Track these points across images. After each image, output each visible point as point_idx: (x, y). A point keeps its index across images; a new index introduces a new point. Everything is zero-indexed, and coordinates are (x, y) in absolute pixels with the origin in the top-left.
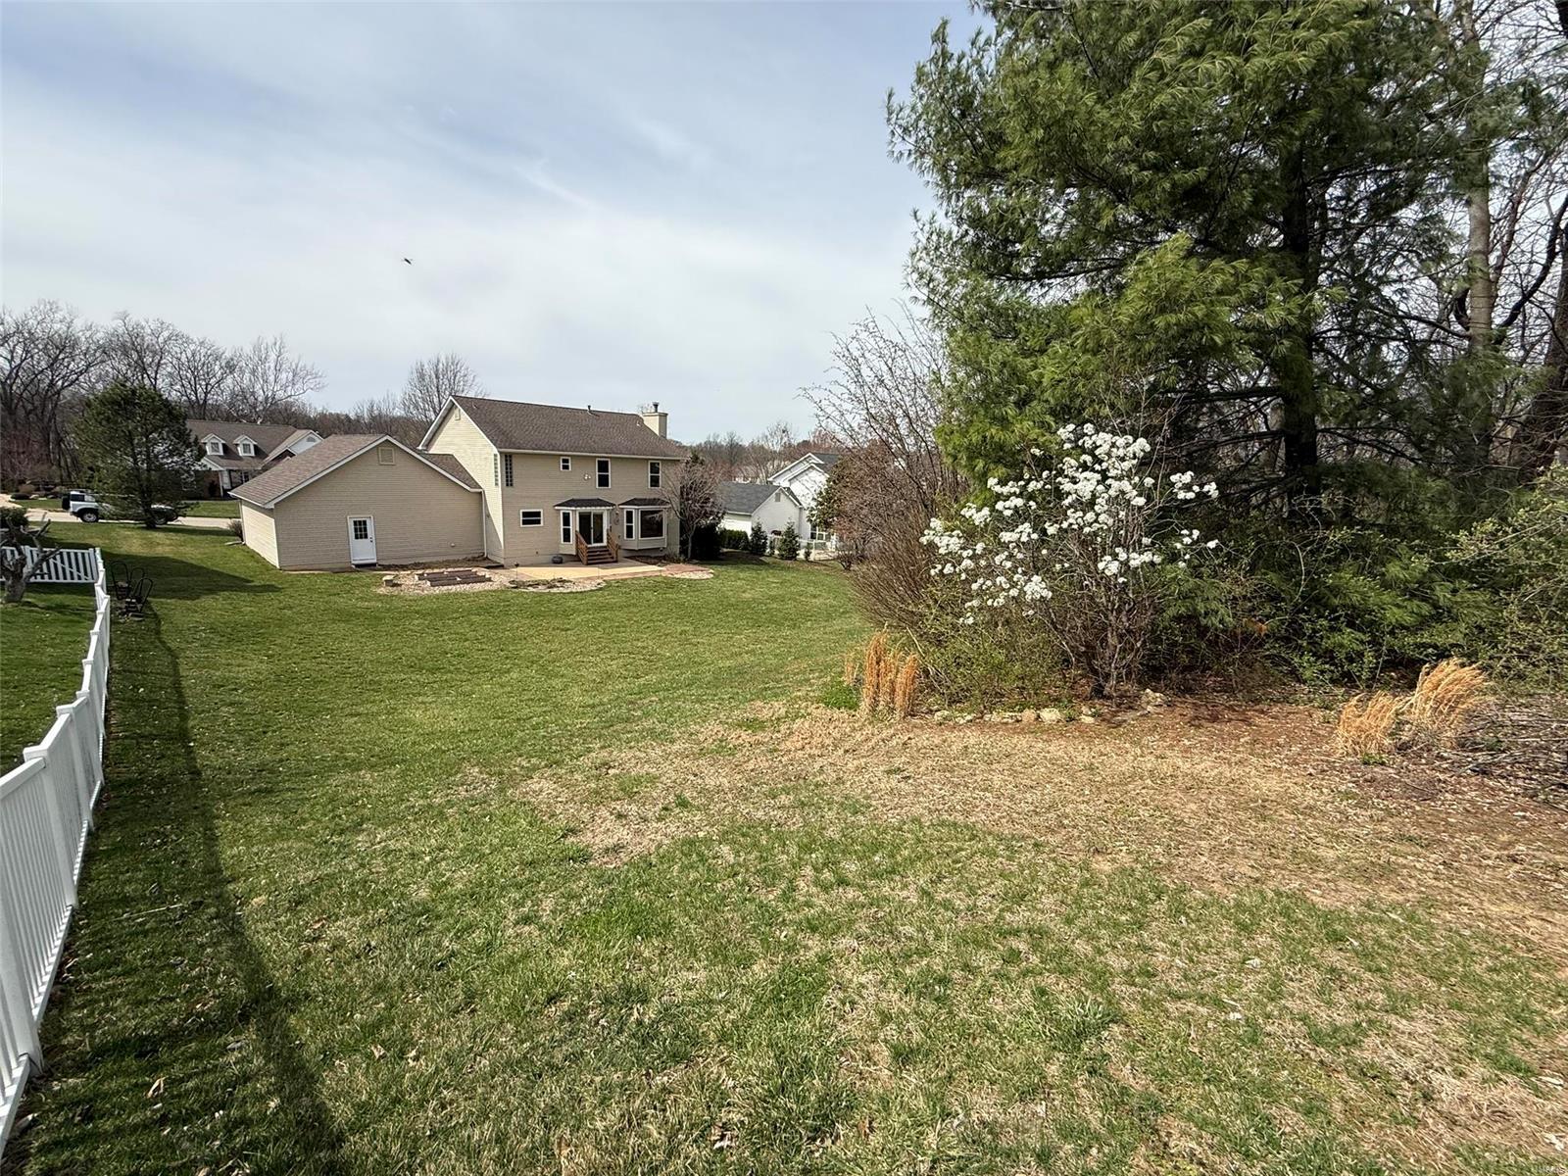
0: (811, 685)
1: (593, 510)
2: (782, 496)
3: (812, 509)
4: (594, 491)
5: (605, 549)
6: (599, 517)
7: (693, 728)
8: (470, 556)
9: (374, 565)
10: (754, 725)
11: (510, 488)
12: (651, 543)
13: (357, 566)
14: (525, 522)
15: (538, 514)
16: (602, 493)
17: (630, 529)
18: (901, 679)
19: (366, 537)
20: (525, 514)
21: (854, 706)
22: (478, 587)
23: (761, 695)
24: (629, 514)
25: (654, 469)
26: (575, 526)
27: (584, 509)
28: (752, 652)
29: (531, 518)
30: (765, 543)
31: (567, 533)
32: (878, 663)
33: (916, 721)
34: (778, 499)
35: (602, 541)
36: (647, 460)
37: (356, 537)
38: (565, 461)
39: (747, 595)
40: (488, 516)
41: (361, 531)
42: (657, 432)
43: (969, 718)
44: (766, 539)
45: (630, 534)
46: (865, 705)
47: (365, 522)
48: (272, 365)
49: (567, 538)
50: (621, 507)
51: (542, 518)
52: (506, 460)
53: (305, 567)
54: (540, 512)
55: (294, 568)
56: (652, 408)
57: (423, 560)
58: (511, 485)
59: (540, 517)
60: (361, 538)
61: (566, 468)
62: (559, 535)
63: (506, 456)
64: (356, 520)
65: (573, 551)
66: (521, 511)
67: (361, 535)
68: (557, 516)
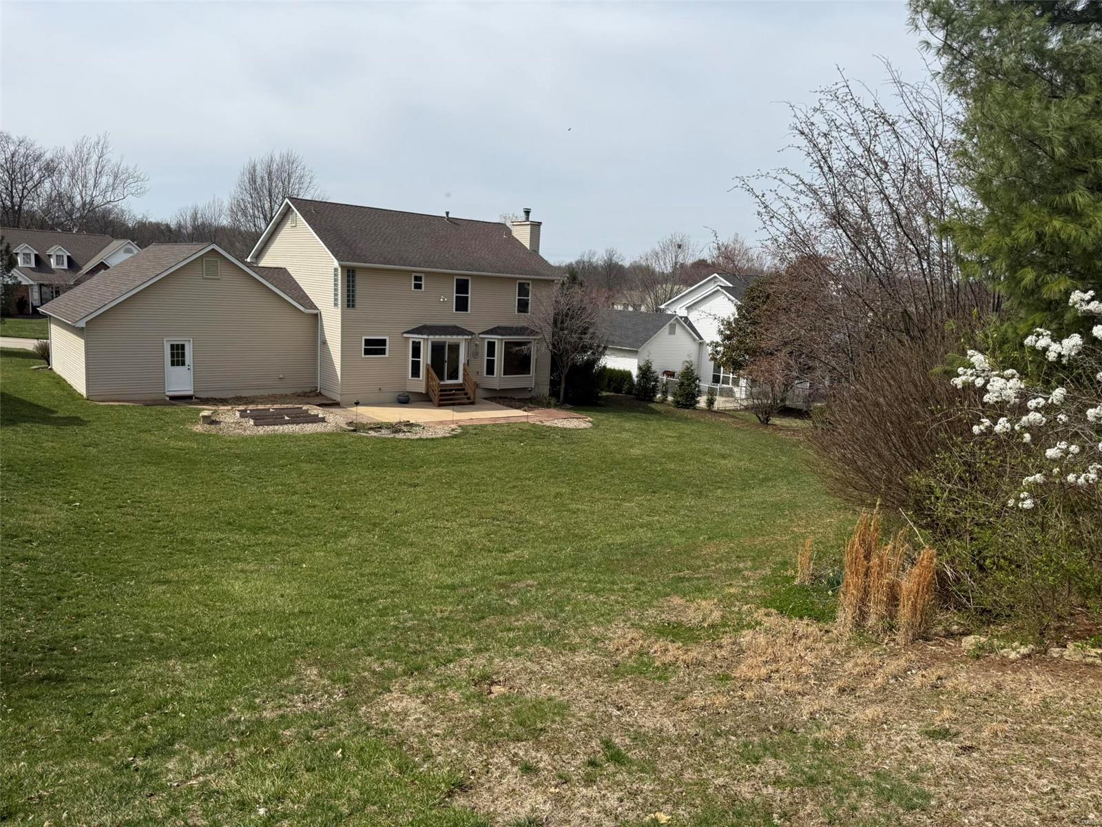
0: (746, 579)
1: (449, 339)
2: (678, 329)
3: (717, 345)
4: (451, 316)
5: (460, 388)
6: (455, 348)
7: (596, 630)
8: (300, 391)
9: (190, 397)
10: (675, 631)
11: (351, 310)
12: (516, 381)
13: (172, 398)
14: (367, 352)
15: (383, 342)
16: (459, 319)
17: (491, 364)
18: (907, 584)
19: (183, 364)
20: (368, 342)
21: (824, 616)
22: (310, 428)
23: (677, 585)
24: (491, 345)
25: (523, 290)
26: (425, 358)
27: (438, 338)
28: (649, 526)
29: (375, 347)
30: (654, 387)
31: (416, 366)
32: (867, 557)
33: (932, 648)
34: (672, 332)
35: (457, 378)
36: (516, 279)
37: (173, 364)
38: (418, 279)
39: (636, 451)
40: (324, 343)
41: (178, 355)
42: (528, 246)
43: (1024, 650)
44: (656, 380)
45: (490, 371)
46: (845, 616)
47: (183, 346)
48: (93, 167)
50: (481, 336)
51: (387, 347)
52: (348, 276)
53: (115, 397)
54: (385, 340)
55: (102, 398)
56: (522, 216)
57: (244, 394)
58: (353, 306)
59: (385, 345)
60: (178, 365)
61: (418, 286)
62: (406, 368)
63: (348, 271)
64: (173, 343)
65: (422, 389)
66: (364, 338)
67: (178, 361)
68: (407, 347)
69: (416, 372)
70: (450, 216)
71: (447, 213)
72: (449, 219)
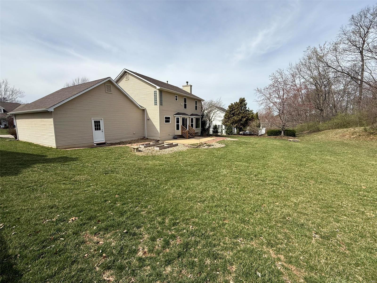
1: (186, 117)
4: (183, 110)
6: (186, 120)
8: (140, 138)
9: (104, 143)
12: (198, 130)
13: (97, 144)
14: (166, 122)
16: (186, 111)
17: (192, 125)
19: (100, 129)
20: (166, 118)
24: (192, 119)
25: (196, 103)
26: (180, 123)
27: (183, 116)
29: (167, 120)
31: (178, 126)
36: (195, 99)
37: (96, 130)
38: (176, 97)
40: (149, 119)
41: (97, 126)
42: (190, 93)
47: (99, 122)
51: (170, 120)
52: (161, 93)
53: (71, 146)
54: (169, 117)
55: (64, 147)
56: (186, 84)
57: (124, 140)
58: (162, 105)
60: (98, 130)
61: (176, 99)
62: (175, 127)
64: (95, 120)
65: (180, 134)
66: (165, 116)
67: (98, 128)
68: (174, 119)
69: (178, 128)
72: (168, 84)
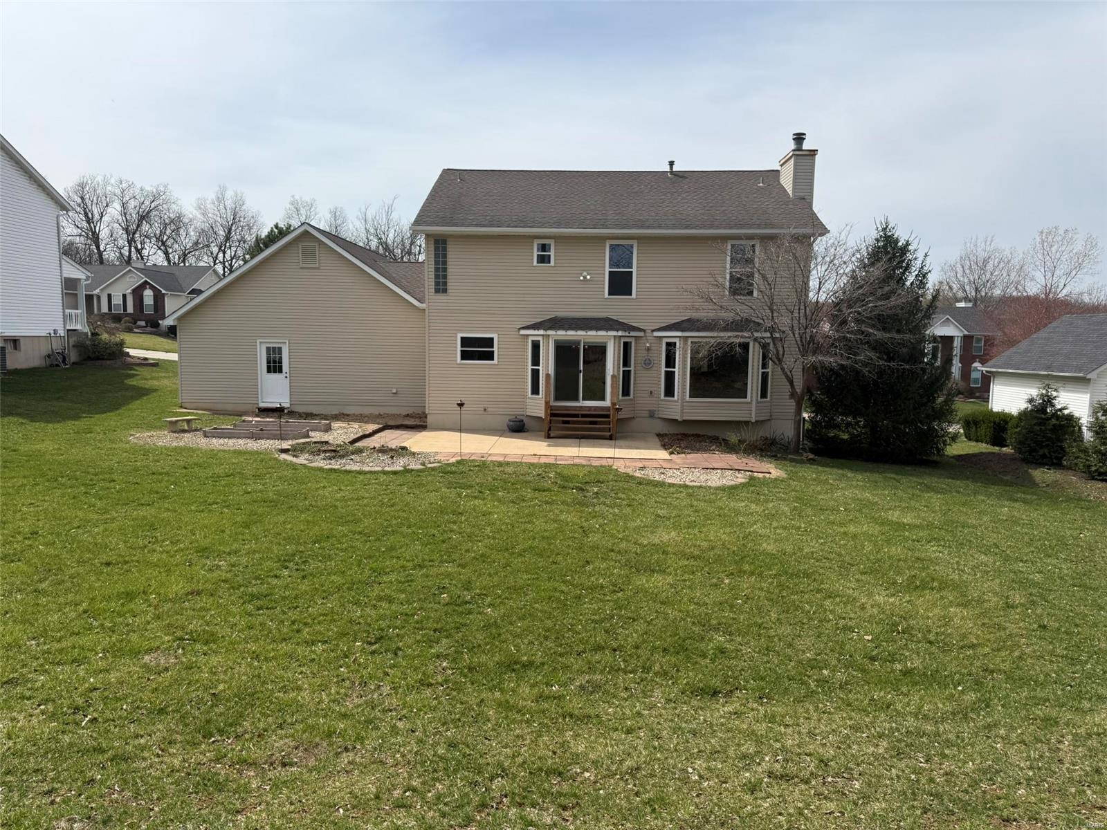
1: (586, 337)
4: (602, 303)
5: (603, 415)
6: (597, 353)
9: (285, 410)
11: (441, 297)
12: (716, 409)
14: (465, 356)
15: (489, 342)
16: (618, 308)
17: (670, 377)
19: (281, 371)
20: (465, 341)
24: (671, 349)
25: (743, 257)
26: (548, 365)
29: (477, 349)
31: (535, 378)
35: (603, 399)
36: (723, 238)
37: (269, 371)
38: (544, 248)
41: (274, 360)
42: (790, 189)
45: (669, 391)
47: (280, 349)
49: (535, 390)
50: (656, 334)
51: (495, 349)
52: (436, 249)
54: (492, 339)
58: (445, 291)
59: (493, 347)
60: (275, 372)
61: (543, 259)
62: (525, 382)
63: (436, 242)
64: (269, 345)
65: (541, 412)
66: (460, 335)
67: (275, 367)
68: (526, 349)
70: (675, 168)
71: (671, 164)
72: (672, 172)
